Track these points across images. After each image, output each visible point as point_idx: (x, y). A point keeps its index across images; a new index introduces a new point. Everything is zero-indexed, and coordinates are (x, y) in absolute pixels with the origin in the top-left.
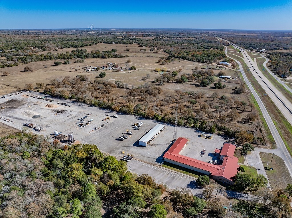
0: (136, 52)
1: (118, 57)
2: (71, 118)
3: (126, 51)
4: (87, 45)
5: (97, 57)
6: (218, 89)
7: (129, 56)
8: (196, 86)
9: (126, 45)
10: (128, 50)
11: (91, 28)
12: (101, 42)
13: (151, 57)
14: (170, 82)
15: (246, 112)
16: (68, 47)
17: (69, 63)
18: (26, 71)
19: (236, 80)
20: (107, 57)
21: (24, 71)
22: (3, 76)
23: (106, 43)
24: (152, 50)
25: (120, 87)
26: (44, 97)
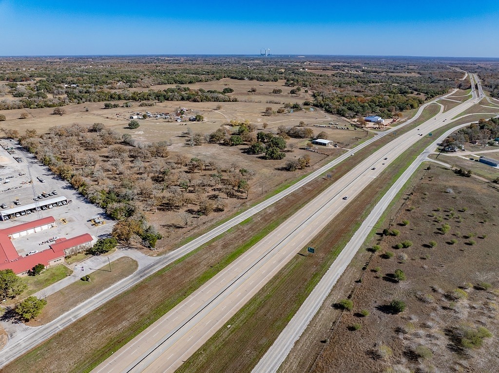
0: (265, 94)
3: (249, 92)
4: (200, 81)
5: (187, 99)
7: (238, 99)
8: (243, 152)
9: (265, 82)
10: (254, 91)
11: (265, 54)
12: (229, 77)
13: (275, 103)
14: (214, 143)
16: (171, 84)
17: (127, 107)
18: (56, 114)
19: (337, 148)
21: (53, 114)
22: (20, 118)
23: (236, 78)
24: (293, 92)
25: (128, 144)
26: (12, 148)
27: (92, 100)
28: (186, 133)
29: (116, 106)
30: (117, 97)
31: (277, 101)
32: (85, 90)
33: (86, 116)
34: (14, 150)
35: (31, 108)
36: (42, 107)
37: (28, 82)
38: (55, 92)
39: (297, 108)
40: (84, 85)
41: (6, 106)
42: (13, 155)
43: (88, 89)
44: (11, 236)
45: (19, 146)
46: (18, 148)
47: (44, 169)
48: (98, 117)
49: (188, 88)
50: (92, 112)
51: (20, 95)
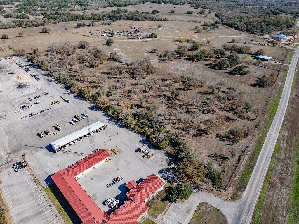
0: (181, 15)
1: (154, 20)
2: (24, 96)
3: (170, 13)
4: (132, 4)
5: (131, 19)
6: (237, 75)
7: (167, 19)
8: (210, 68)
9: (176, 5)
10: (173, 12)
12: (149, 1)
13: (194, 22)
14: (181, 59)
15: (246, 120)
16: (112, 7)
17: (93, 25)
18: (44, 32)
19: (278, 63)
20: (140, 19)
21: (42, 33)
22: (19, 37)
23: (155, 2)
24: (201, 13)
25: (116, 60)
26: (26, 66)
27: (64, 20)
28: (155, 50)
29: (84, 25)
30: (81, 17)
31: (194, 20)
32: (55, 12)
33: (68, 34)
34: (27, 67)
35: (22, 27)
36: (30, 27)
37: (10, 5)
38: (34, 13)
39: (214, 26)
40: (53, 8)
41: (4, 26)
42: (29, 73)
43: (56, 11)
44: (76, 177)
45: (30, 63)
46: (30, 65)
47: (62, 87)
48: (76, 35)
49: (126, 10)
50: (70, 31)
51: (9, 16)
